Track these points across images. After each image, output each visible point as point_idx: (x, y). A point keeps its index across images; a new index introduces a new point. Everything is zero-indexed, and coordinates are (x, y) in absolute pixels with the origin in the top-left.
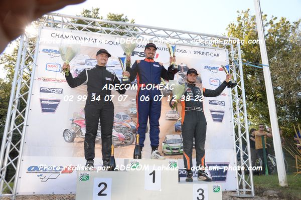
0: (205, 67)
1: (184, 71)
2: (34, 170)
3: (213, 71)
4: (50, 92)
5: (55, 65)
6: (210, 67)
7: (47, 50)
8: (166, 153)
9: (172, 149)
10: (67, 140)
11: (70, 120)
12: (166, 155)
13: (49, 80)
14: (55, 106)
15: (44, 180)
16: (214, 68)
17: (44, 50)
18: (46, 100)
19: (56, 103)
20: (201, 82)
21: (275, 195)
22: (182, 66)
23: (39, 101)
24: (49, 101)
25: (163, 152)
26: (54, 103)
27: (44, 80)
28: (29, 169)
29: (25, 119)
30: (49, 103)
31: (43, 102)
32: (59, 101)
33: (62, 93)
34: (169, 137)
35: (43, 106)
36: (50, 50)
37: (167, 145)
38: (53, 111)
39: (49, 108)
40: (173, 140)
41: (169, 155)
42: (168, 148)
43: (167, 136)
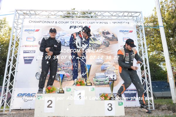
0: (120, 31)
1: (106, 34)
2: (20, 96)
3: (126, 33)
4: (29, 53)
5: (31, 38)
6: (123, 31)
7: (27, 30)
8: (96, 84)
9: (100, 82)
10: (38, 78)
11: (40, 67)
12: (96, 85)
13: (28, 46)
14: (31, 60)
15: (26, 101)
16: (126, 31)
17: (25, 30)
18: (27, 57)
19: (32, 58)
20: (117, 40)
21: (166, 108)
22: (105, 31)
23: (23, 58)
24: (28, 57)
25: (94, 83)
26: (30, 58)
27: (26, 46)
28: (18, 95)
29: (16, 68)
30: (28, 58)
31: (25, 58)
32: (33, 57)
33: (35, 53)
34: (98, 74)
35: (25, 60)
36: (29, 30)
37: (96, 79)
38: (30, 63)
39: (28, 61)
40: (100, 76)
41: (98, 85)
42: (97, 81)
43: (96, 74)
